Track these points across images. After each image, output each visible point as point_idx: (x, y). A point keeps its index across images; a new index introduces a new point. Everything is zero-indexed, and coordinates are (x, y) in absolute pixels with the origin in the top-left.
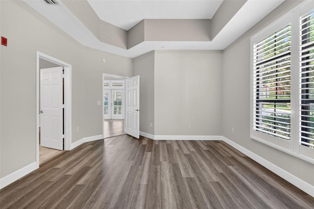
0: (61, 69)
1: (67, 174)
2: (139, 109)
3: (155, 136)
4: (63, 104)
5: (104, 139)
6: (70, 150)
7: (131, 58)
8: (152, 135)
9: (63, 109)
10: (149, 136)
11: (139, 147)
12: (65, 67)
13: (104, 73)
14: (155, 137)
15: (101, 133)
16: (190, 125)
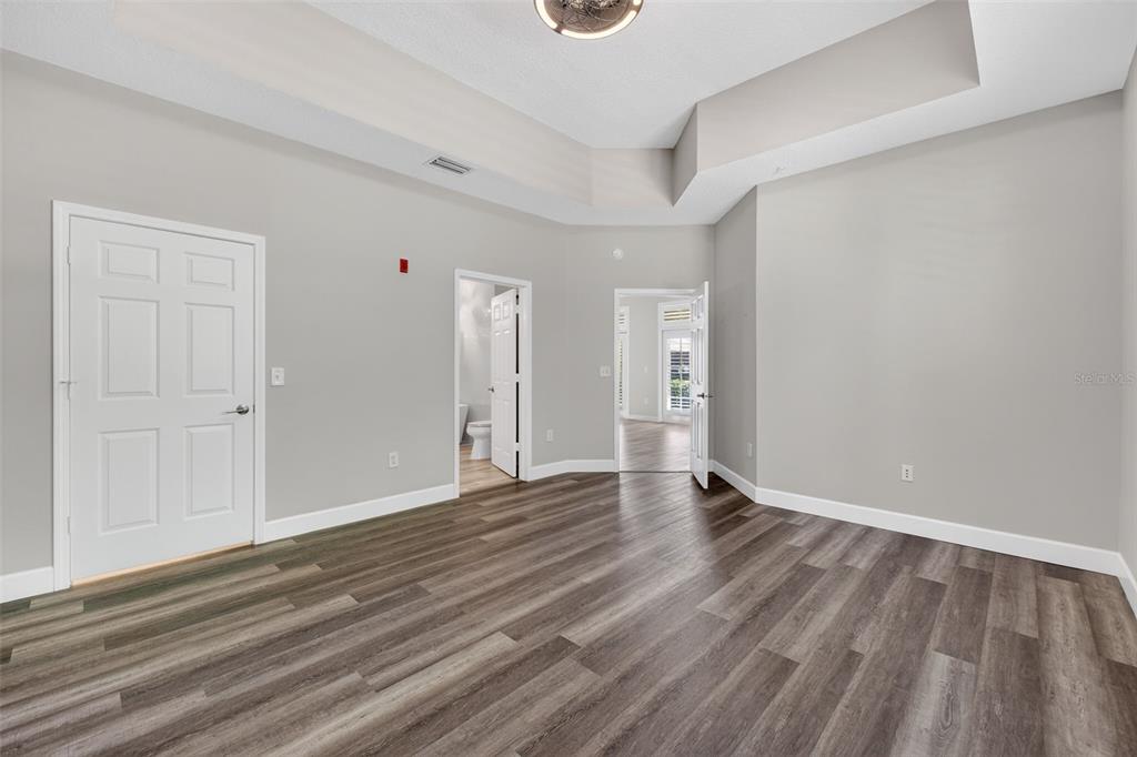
0: (511, 294)
1: (483, 518)
2: (706, 394)
3: (757, 489)
4: (517, 372)
5: (618, 473)
6: (528, 480)
7: (709, 226)
8: (751, 485)
9: (517, 384)
10: (743, 485)
11: (720, 518)
12: (520, 290)
13: (617, 287)
14: (757, 493)
15: (611, 455)
16: (910, 468)
